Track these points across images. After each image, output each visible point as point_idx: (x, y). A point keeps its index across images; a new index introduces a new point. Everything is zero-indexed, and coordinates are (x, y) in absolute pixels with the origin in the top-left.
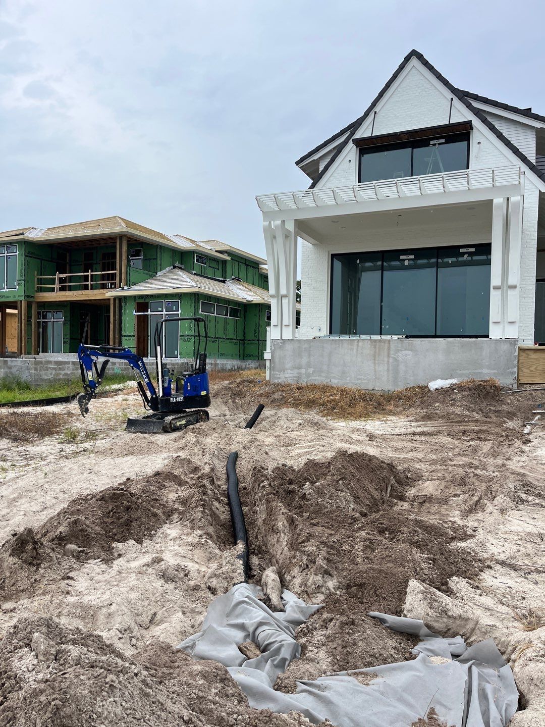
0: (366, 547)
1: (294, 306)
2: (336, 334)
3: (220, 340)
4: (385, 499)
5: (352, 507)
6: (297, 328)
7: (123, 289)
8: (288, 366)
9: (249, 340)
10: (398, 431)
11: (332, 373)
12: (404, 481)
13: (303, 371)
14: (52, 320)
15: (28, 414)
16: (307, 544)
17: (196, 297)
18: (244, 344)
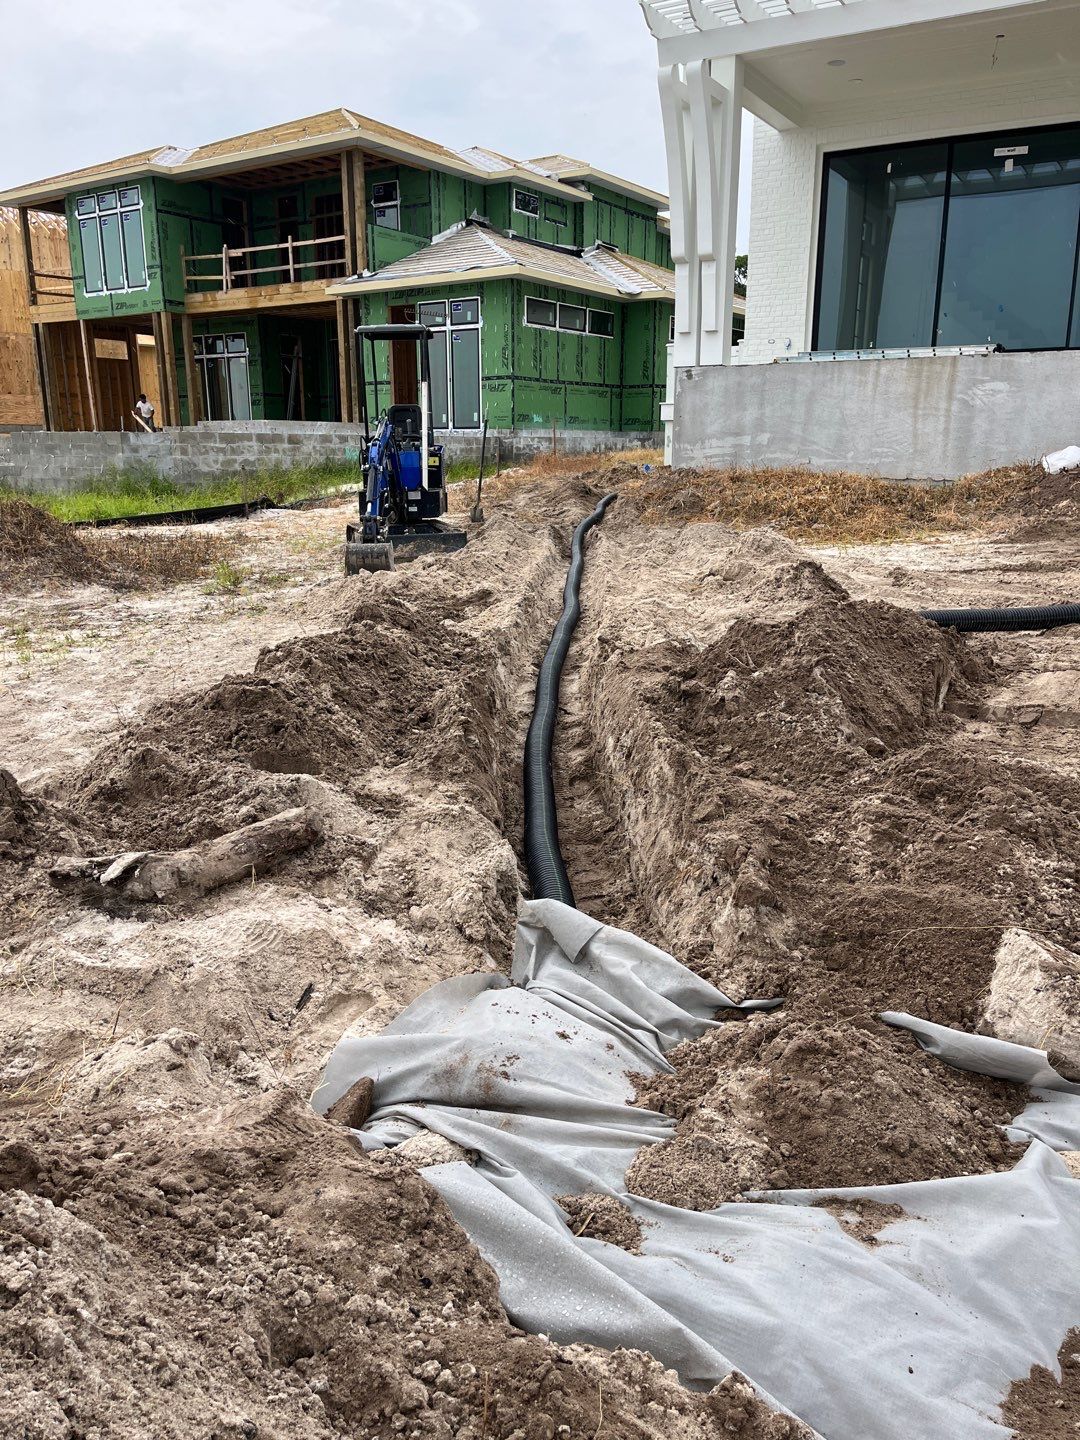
0: (881, 837)
1: (728, 303)
2: (827, 348)
3: (569, 387)
4: (931, 712)
5: (847, 731)
6: (735, 343)
7: (360, 276)
8: (711, 429)
9: (631, 387)
10: (964, 564)
11: (814, 443)
12: (983, 671)
13: (746, 440)
14: (226, 355)
15: (159, 539)
16: (718, 823)
17: (514, 286)
18: (620, 395)
